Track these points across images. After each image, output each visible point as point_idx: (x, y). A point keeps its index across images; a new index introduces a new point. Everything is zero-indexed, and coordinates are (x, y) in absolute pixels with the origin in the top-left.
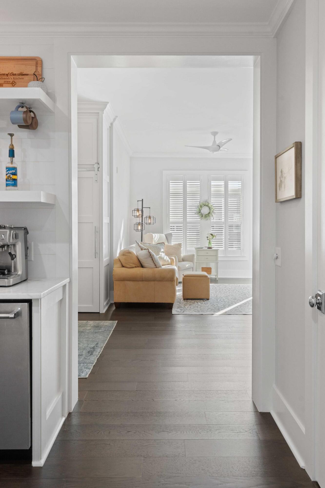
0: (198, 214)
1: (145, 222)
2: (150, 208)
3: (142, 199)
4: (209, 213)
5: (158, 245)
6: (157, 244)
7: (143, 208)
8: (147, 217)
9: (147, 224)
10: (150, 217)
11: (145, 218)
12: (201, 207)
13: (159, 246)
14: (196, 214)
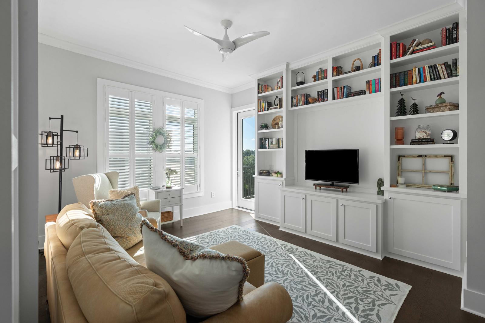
0: (151, 144)
1: (68, 155)
2: (77, 132)
3: (62, 117)
4: (164, 143)
5: (125, 200)
6: (124, 197)
7: (64, 132)
8: (71, 146)
9: (71, 158)
10: (77, 147)
11: (68, 149)
12: (156, 135)
13: (128, 202)
14: (148, 144)
